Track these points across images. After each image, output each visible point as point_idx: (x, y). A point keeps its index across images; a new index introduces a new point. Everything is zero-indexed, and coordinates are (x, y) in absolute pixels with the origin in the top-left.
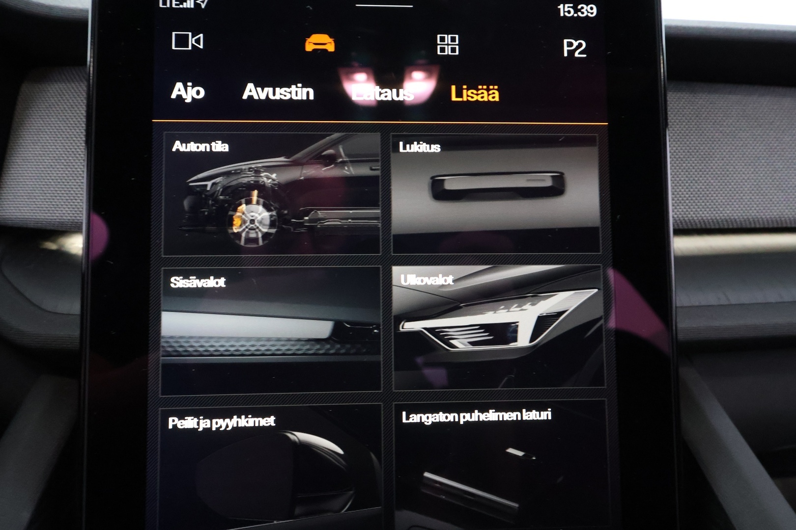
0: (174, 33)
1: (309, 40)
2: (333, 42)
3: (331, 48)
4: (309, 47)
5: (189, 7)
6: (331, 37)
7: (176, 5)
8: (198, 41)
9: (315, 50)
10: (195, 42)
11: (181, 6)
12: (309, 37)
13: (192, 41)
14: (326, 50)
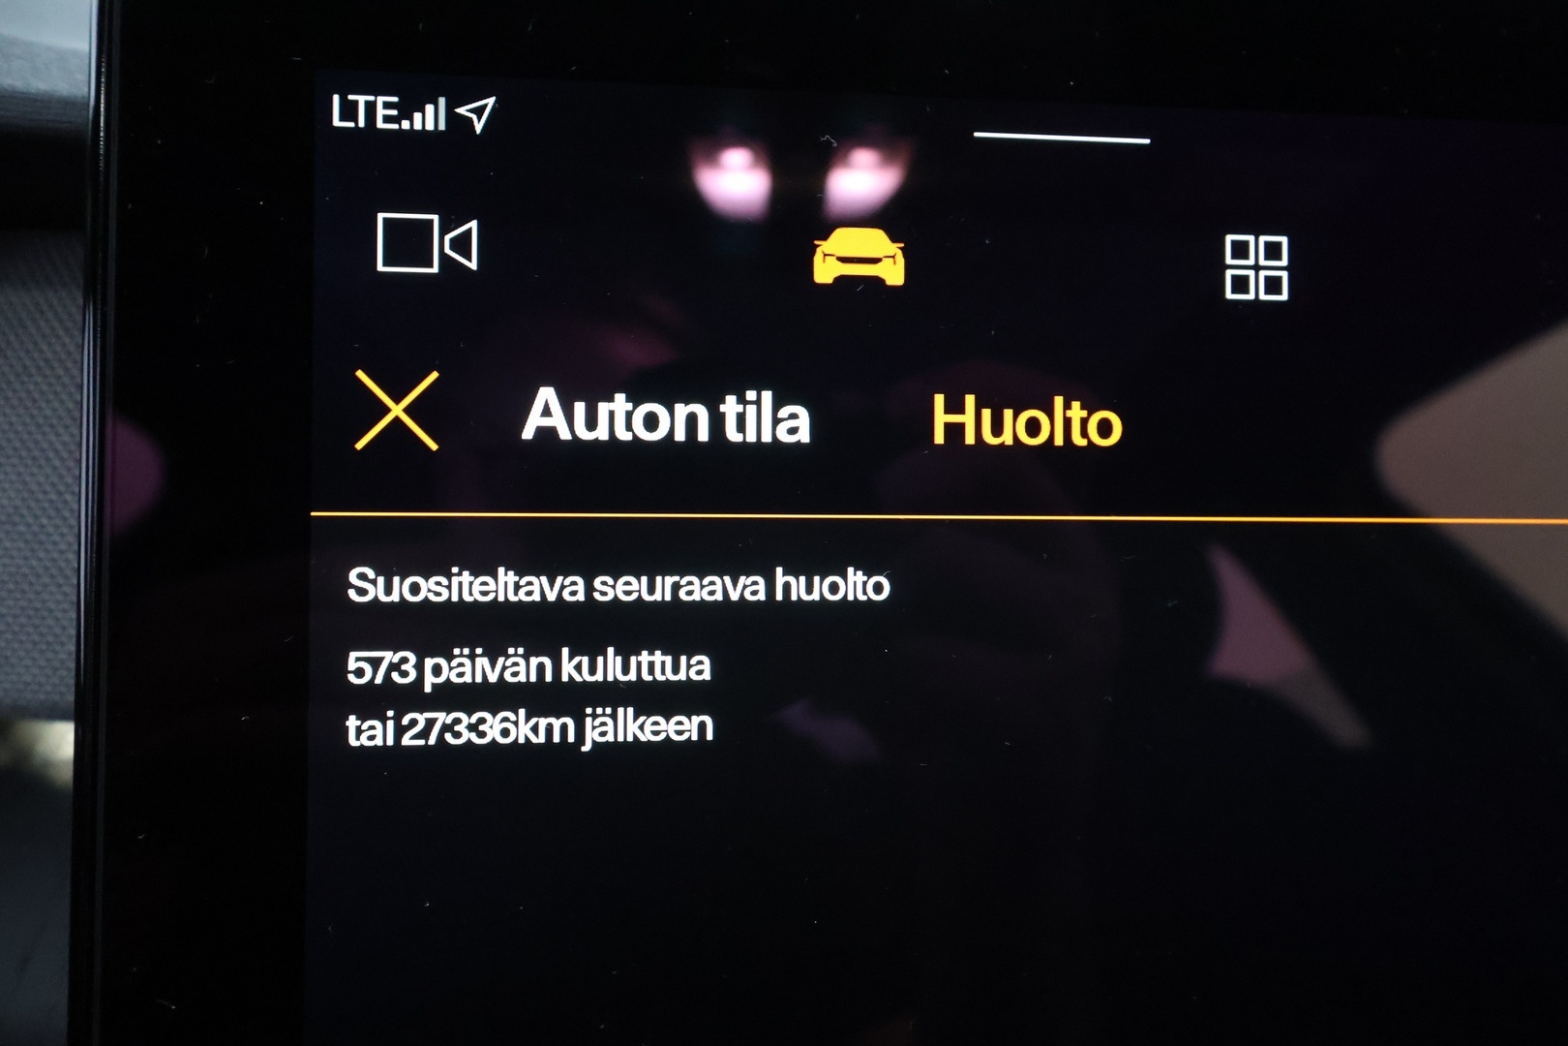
0: (381, 216)
1: (824, 247)
2: (900, 254)
3: (894, 273)
4: (825, 271)
5: (430, 126)
6: (894, 239)
7: (387, 119)
8: (462, 244)
9: (841, 280)
10: (452, 248)
11: (406, 125)
12: (825, 238)
13: (441, 244)
14: (877, 281)
